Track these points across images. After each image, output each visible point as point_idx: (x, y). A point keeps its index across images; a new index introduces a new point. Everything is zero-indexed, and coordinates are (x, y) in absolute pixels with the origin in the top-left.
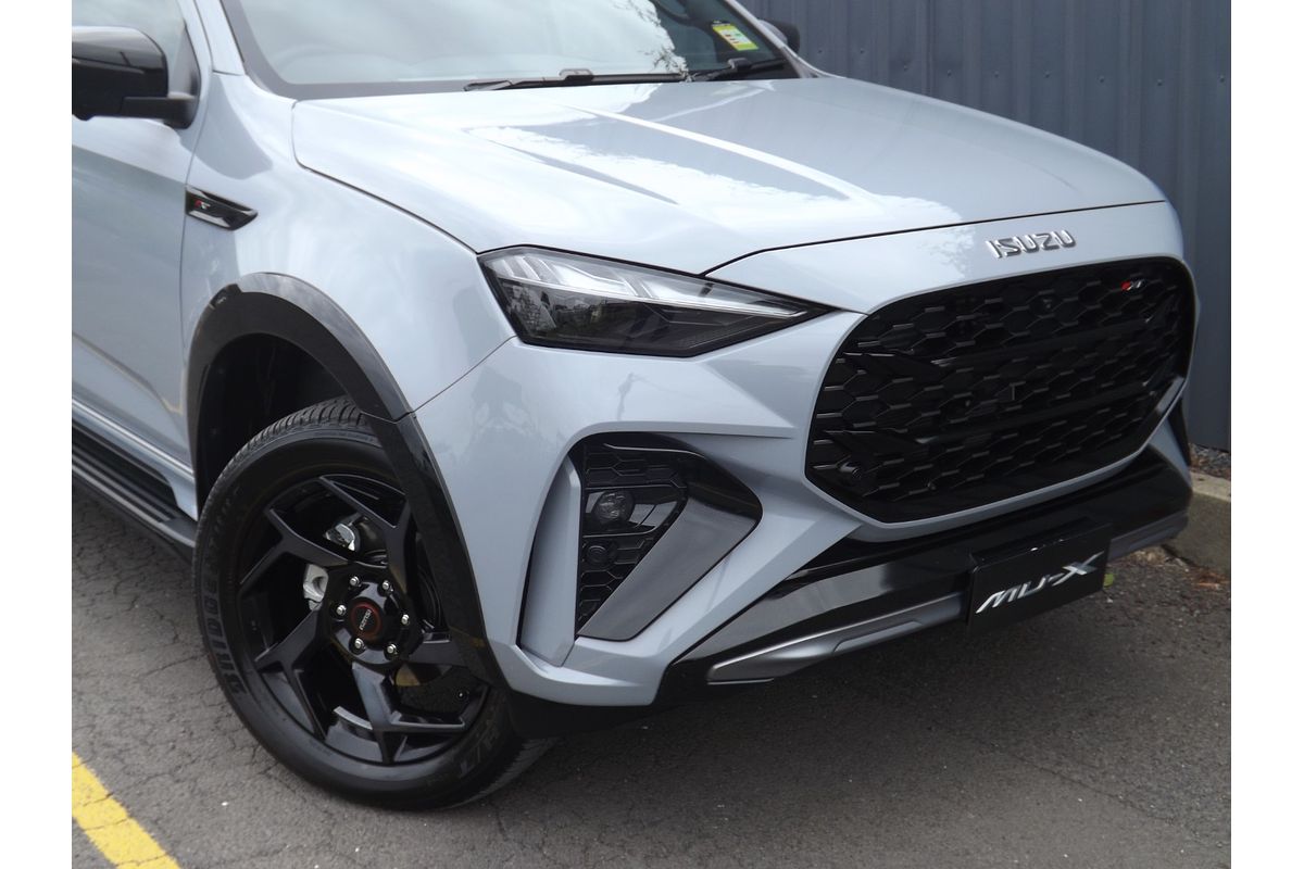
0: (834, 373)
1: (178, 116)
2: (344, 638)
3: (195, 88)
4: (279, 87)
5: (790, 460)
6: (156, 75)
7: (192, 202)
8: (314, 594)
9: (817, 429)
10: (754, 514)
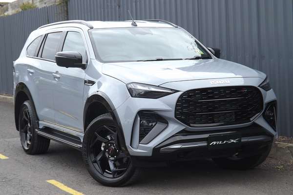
0: (178, 101)
1: (84, 67)
2: (107, 155)
3: (87, 62)
4: (101, 61)
5: (172, 115)
6: (80, 60)
7: (85, 82)
8: (103, 149)
9: (176, 110)
10: (167, 123)
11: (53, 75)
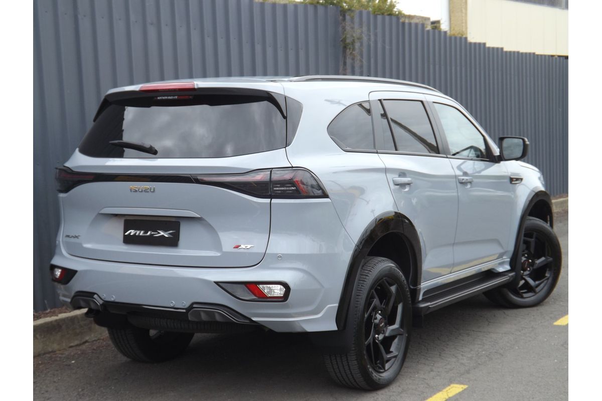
11: (458, 179)
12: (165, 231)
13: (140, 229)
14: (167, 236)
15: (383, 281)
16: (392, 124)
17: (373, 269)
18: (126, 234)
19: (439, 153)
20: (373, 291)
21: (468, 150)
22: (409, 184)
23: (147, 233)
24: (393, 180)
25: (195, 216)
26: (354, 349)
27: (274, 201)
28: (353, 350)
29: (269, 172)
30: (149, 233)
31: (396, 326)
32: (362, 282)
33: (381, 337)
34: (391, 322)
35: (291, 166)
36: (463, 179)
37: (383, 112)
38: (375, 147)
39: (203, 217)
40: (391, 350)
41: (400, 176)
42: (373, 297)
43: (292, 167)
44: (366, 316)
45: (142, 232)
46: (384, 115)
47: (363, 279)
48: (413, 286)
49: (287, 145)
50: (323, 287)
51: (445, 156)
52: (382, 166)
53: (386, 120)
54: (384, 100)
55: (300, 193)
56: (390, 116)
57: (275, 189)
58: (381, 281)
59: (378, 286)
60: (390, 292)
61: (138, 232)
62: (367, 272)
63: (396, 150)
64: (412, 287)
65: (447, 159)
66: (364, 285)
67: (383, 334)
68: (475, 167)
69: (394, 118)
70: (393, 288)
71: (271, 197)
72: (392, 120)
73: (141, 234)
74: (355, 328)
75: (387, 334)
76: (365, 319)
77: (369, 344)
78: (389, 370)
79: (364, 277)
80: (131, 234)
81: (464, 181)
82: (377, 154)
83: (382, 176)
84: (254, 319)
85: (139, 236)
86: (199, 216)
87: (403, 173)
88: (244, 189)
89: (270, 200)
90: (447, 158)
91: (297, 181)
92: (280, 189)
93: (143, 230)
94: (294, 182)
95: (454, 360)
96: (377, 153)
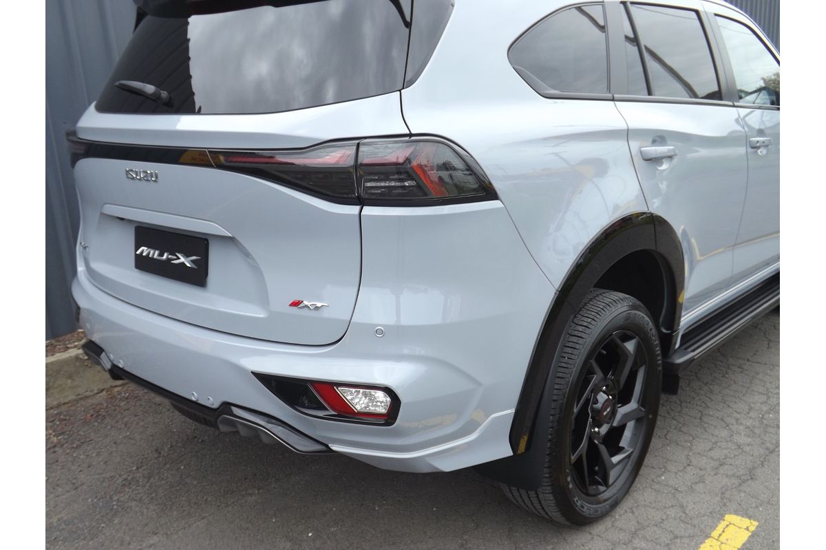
11: (750, 142)
12: (187, 255)
13: (155, 248)
14: (188, 265)
15: (612, 340)
16: (647, 56)
17: (593, 322)
18: (138, 252)
19: (721, 99)
20: (593, 362)
21: (755, 95)
22: (670, 157)
23: (163, 256)
24: (641, 152)
25: (225, 235)
26: (547, 475)
27: (368, 211)
28: (547, 477)
29: (355, 148)
30: (165, 257)
31: (633, 405)
32: (569, 350)
33: (604, 429)
34: (625, 400)
35: (408, 132)
36: (758, 142)
37: (631, 35)
38: (609, 89)
39: (235, 237)
40: (621, 444)
41: (654, 142)
42: (591, 372)
43: (411, 135)
44: (575, 410)
45: (157, 252)
46: (635, 40)
47: (573, 345)
48: (667, 329)
49: (407, 84)
50: (479, 384)
51: (731, 103)
52: (621, 125)
53: (636, 48)
54: (632, 3)
55: (426, 194)
56: (643, 41)
57: (369, 184)
58: (608, 340)
59: (603, 348)
60: (625, 352)
61: (152, 252)
62: (580, 328)
63: (650, 93)
64: (664, 331)
65: (735, 109)
66: (573, 357)
67: (608, 423)
68: (764, 119)
69: (649, 46)
70: (630, 346)
71: (362, 202)
72: (646, 48)
73: (155, 256)
74: (550, 440)
75: (615, 424)
76: (574, 416)
77: (580, 459)
78: (615, 484)
79: (575, 339)
80: (144, 254)
81: (758, 145)
82: (612, 102)
83: (620, 146)
84: (335, 448)
85: (152, 259)
86: (231, 235)
87: (659, 137)
88: (304, 184)
89: (357, 208)
90: (734, 106)
91: (420, 166)
92: (379, 184)
93: (158, 250)
94: (412, 168)
95: (724, 433)
96: (613, 100)
